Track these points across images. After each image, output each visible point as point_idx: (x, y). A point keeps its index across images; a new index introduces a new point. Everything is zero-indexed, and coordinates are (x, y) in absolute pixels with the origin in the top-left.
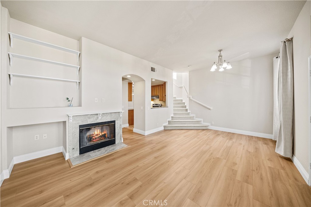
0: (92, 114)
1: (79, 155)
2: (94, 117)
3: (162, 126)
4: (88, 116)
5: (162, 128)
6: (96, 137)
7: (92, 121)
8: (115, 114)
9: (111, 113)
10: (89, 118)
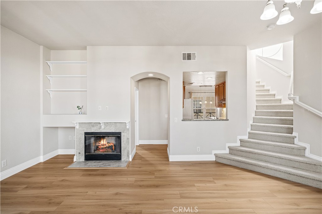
0: (95, 123)
1: (84, 160)
2: (97, 126)
3: (211, 154)
4: (92, 124)
5: (213, 159)
6: (102, 146)
7: (96, 130)
8: (120, 124)
9: (116, 123)
10: (93, 126)
